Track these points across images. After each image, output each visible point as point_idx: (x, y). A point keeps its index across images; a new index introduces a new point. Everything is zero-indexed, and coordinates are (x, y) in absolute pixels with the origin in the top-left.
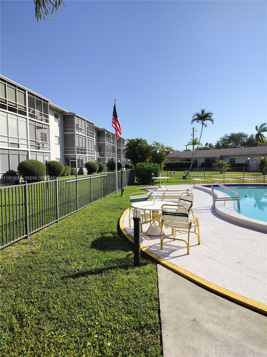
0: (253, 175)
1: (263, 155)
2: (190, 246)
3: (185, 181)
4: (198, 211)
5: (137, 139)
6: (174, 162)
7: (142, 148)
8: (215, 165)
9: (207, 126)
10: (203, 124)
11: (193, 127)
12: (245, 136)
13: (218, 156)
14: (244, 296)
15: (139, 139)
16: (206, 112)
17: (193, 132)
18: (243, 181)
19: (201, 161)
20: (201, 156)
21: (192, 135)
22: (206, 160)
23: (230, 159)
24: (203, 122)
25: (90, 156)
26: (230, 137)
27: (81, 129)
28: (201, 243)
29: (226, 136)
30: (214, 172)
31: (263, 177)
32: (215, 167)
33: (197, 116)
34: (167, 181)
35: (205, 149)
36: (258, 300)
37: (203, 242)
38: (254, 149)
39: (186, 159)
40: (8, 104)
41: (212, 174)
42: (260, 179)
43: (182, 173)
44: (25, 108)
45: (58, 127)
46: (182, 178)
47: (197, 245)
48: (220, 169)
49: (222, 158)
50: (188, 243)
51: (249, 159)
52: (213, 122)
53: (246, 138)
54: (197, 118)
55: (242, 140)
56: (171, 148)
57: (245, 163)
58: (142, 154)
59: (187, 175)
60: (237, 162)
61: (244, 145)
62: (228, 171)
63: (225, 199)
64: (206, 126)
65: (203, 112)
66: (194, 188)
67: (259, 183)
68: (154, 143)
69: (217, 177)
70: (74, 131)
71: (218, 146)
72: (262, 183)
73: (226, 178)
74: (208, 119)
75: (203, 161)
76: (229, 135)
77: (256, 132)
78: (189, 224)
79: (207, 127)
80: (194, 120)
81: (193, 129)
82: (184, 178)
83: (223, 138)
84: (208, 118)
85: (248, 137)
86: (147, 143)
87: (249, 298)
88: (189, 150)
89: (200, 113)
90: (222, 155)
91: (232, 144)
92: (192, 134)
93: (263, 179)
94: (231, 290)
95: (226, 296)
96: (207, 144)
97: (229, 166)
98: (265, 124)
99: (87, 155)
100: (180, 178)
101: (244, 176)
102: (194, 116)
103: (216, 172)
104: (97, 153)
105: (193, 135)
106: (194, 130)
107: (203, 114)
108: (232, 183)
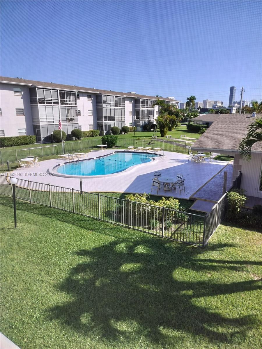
25: (119, 121)
27: (109, 104)
40: (46, 100)
44: (58, 100)
45: (92, 104)
70: (102, 106)
81: (242, 89)
99: (115, 121)
104: (133, 117)
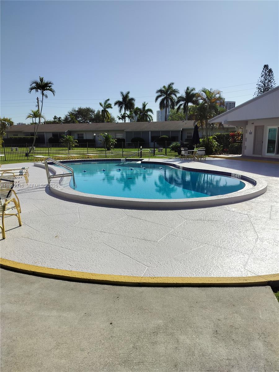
0: (99, 151)
1: (107, 131)
2: (6, 231)
3: (27, 159)
4: (31, 191)
6: (17, 137)
8: (63, 140)
9: (48, 96)
10: (43, 94)
11: (38, 97)
12: (92, 111)
13: (66, 131)
14: (51, 268)
16: (46, 80)
18: (87, 156)
19: (48, 137)
20: (48, 131)
21: (37, 107)
22: (53, 135)
23: (78, 134)
24: (43, 92)
26: (77, 111)
28: (22, 223)
29: (74, 110)
30: (62, 149)
31: (105, 153)
32: (62, 142)
33: (35, 84)
34: (4, 159)
35: (54, 122)
36: (63, 268)
37: (26, 223)
38: (100, 125)
41: (60, 150)
42: (102, 154)
43: (25, 150)
46: (25, 155)
47: (18, 227)
48: (67, 145)
49: (70, 133)
50: (2, 227)
51: (95, 134)
52: (54, 93)
53: (93, 114)
54: (35, 86)
55: (90, 115)
56: (9, 120)
57: (92, 139)
59: (30, 151)
60: (85, 138)
61: (92, 120)
62: (76, 146)
63: (62, 176)
64: (46, 97)
65: (42, 80)
66: (35, 166)
67: (102, 158)
69: (63, 154)
71: (66, 121)
72: (104, 158)
73: (71, 154)
74: (48, 90)
75: (51, 136)
76: (77, 109)
77: (101, 109)
78: (3, 206)
79: (48, 98)
80: (32, 89)
81: (38, 99)
82: (27, 155)
83: (71, 112)
84: (48, 88)
85: (96, 113)
87: (56, 268)
88: (36, 123)
89: (39, 81)
90: (70, 130)
91: (80, 118)
92: (37, 105)
93: (105, 155)
94: (40, 265)
95: (34, 272)
96: (55, 118)
97: (76, 142)
98: (108, 100)
100: (22, 155)
101: (88, 152)
102: (31, 83)
103: (63, 148)
107: (41, 83)
108: (77, 159)
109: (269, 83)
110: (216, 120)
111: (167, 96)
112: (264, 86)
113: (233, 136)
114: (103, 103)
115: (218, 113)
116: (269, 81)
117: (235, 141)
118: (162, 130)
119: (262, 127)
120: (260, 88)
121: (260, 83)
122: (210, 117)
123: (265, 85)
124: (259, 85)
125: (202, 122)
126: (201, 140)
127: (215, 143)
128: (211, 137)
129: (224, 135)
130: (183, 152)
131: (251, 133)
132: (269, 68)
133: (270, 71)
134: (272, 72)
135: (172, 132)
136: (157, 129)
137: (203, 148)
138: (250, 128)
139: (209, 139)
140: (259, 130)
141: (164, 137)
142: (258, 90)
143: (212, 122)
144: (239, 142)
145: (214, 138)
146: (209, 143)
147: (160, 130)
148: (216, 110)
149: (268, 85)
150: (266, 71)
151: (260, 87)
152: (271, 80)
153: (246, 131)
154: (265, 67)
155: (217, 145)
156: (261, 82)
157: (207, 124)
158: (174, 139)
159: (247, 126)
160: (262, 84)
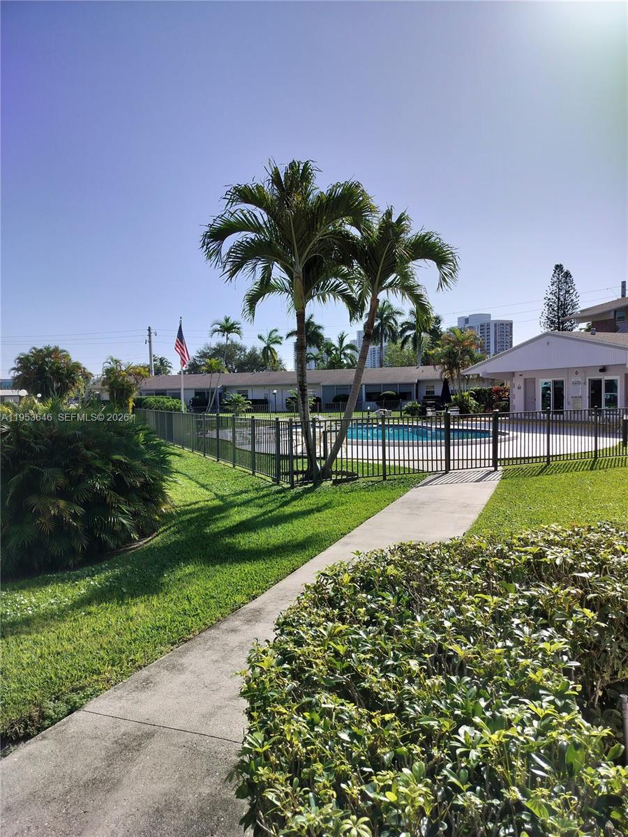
5: (47, 349)
7: (59, 368)
12: (242, 349)
13: (219, 387)
15: (52, 347)
17: (150, 336)
21: (148, 343)
26: (214, 349)
39: (156, 390)
48: (235, 408)
49: (225, 389)
53: (243, 353)
55: (237, 355)
57: (263, 398)
58: (60, 380)
68: (110, 361)
77: (261, 345)
81: (149, 330)
83: (202, 351)
85: (248, 351)
86: (69, 355)
90: (225, 384)
92: (148, 339)
105: (150, 342)
106: (150, 333)
107: (227, 324)
109: (567, 295)
110: (473, 370)
111: (382, 322)
112: (559, 301)
113: (497, 392)
114: (266, 336)
115: (474, 360)
116: (567, 292)
117: (500, 399)
118: (384, 382)
119: (533, 381)
120: (551, 305)
121: (550, 296)
122: (464, 366)
123: (559, 299)
124: (549, 299)
125: (451, 373)
126: (452, 397)
127: (473, 402)
128: (466, 394)
129: (485, 391)
130: (430, 414)
131: (519, 388)
132: (565, 269)
133: (567, 275)
134: (571, 276)
135: (401, 385)
136: (376, 382)
137: (457, 408)
138: (519, 382)
139: (463, 397)
140: (529, 383)
141: (388, 394)
142: (547, 307)
143: (467, 373)
144: (506, 400)
145: (471, 395)
146: (463, 402)
147: (380, 382)
148: (472, 356)
149: (565, 299)
150: (559, 275)
151: (551, 303)
152: (569, 291)
153: (513, 385)
154: (557, 269)
155: (476, 404)
156: (551, 293)
157: (459, 374)
158: (405, 396)
159: (514, 378)
160: (554, 298)
